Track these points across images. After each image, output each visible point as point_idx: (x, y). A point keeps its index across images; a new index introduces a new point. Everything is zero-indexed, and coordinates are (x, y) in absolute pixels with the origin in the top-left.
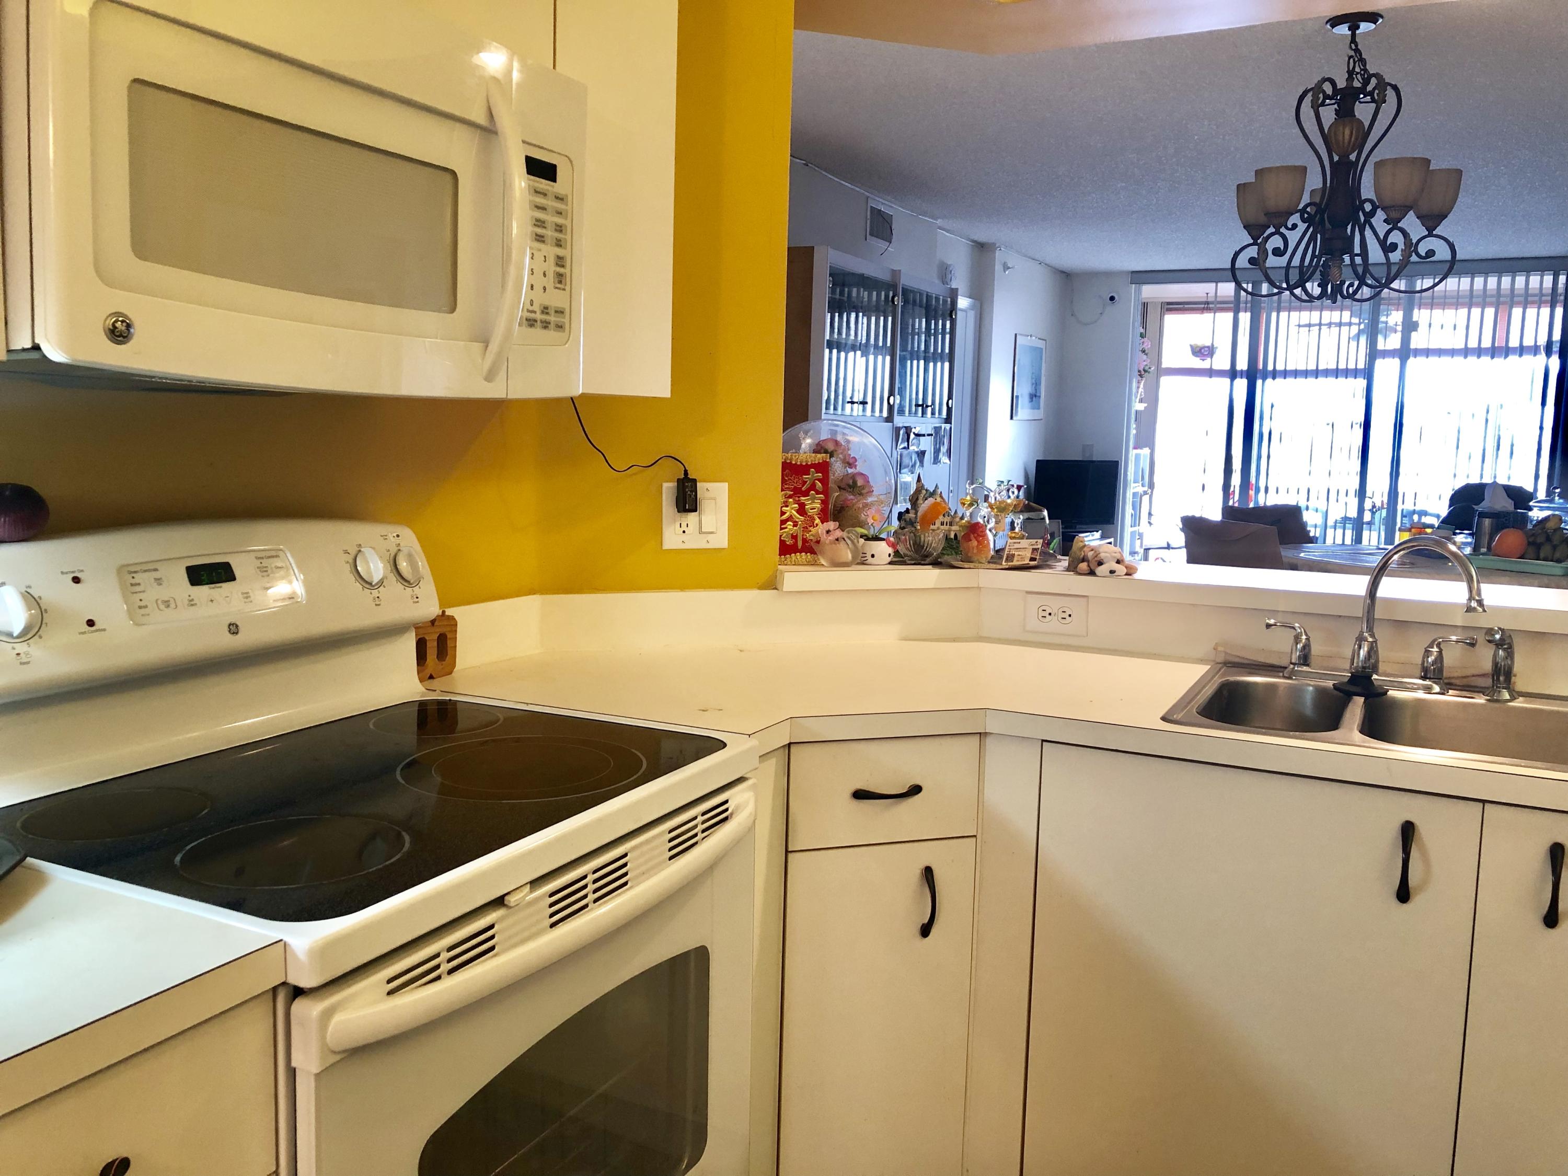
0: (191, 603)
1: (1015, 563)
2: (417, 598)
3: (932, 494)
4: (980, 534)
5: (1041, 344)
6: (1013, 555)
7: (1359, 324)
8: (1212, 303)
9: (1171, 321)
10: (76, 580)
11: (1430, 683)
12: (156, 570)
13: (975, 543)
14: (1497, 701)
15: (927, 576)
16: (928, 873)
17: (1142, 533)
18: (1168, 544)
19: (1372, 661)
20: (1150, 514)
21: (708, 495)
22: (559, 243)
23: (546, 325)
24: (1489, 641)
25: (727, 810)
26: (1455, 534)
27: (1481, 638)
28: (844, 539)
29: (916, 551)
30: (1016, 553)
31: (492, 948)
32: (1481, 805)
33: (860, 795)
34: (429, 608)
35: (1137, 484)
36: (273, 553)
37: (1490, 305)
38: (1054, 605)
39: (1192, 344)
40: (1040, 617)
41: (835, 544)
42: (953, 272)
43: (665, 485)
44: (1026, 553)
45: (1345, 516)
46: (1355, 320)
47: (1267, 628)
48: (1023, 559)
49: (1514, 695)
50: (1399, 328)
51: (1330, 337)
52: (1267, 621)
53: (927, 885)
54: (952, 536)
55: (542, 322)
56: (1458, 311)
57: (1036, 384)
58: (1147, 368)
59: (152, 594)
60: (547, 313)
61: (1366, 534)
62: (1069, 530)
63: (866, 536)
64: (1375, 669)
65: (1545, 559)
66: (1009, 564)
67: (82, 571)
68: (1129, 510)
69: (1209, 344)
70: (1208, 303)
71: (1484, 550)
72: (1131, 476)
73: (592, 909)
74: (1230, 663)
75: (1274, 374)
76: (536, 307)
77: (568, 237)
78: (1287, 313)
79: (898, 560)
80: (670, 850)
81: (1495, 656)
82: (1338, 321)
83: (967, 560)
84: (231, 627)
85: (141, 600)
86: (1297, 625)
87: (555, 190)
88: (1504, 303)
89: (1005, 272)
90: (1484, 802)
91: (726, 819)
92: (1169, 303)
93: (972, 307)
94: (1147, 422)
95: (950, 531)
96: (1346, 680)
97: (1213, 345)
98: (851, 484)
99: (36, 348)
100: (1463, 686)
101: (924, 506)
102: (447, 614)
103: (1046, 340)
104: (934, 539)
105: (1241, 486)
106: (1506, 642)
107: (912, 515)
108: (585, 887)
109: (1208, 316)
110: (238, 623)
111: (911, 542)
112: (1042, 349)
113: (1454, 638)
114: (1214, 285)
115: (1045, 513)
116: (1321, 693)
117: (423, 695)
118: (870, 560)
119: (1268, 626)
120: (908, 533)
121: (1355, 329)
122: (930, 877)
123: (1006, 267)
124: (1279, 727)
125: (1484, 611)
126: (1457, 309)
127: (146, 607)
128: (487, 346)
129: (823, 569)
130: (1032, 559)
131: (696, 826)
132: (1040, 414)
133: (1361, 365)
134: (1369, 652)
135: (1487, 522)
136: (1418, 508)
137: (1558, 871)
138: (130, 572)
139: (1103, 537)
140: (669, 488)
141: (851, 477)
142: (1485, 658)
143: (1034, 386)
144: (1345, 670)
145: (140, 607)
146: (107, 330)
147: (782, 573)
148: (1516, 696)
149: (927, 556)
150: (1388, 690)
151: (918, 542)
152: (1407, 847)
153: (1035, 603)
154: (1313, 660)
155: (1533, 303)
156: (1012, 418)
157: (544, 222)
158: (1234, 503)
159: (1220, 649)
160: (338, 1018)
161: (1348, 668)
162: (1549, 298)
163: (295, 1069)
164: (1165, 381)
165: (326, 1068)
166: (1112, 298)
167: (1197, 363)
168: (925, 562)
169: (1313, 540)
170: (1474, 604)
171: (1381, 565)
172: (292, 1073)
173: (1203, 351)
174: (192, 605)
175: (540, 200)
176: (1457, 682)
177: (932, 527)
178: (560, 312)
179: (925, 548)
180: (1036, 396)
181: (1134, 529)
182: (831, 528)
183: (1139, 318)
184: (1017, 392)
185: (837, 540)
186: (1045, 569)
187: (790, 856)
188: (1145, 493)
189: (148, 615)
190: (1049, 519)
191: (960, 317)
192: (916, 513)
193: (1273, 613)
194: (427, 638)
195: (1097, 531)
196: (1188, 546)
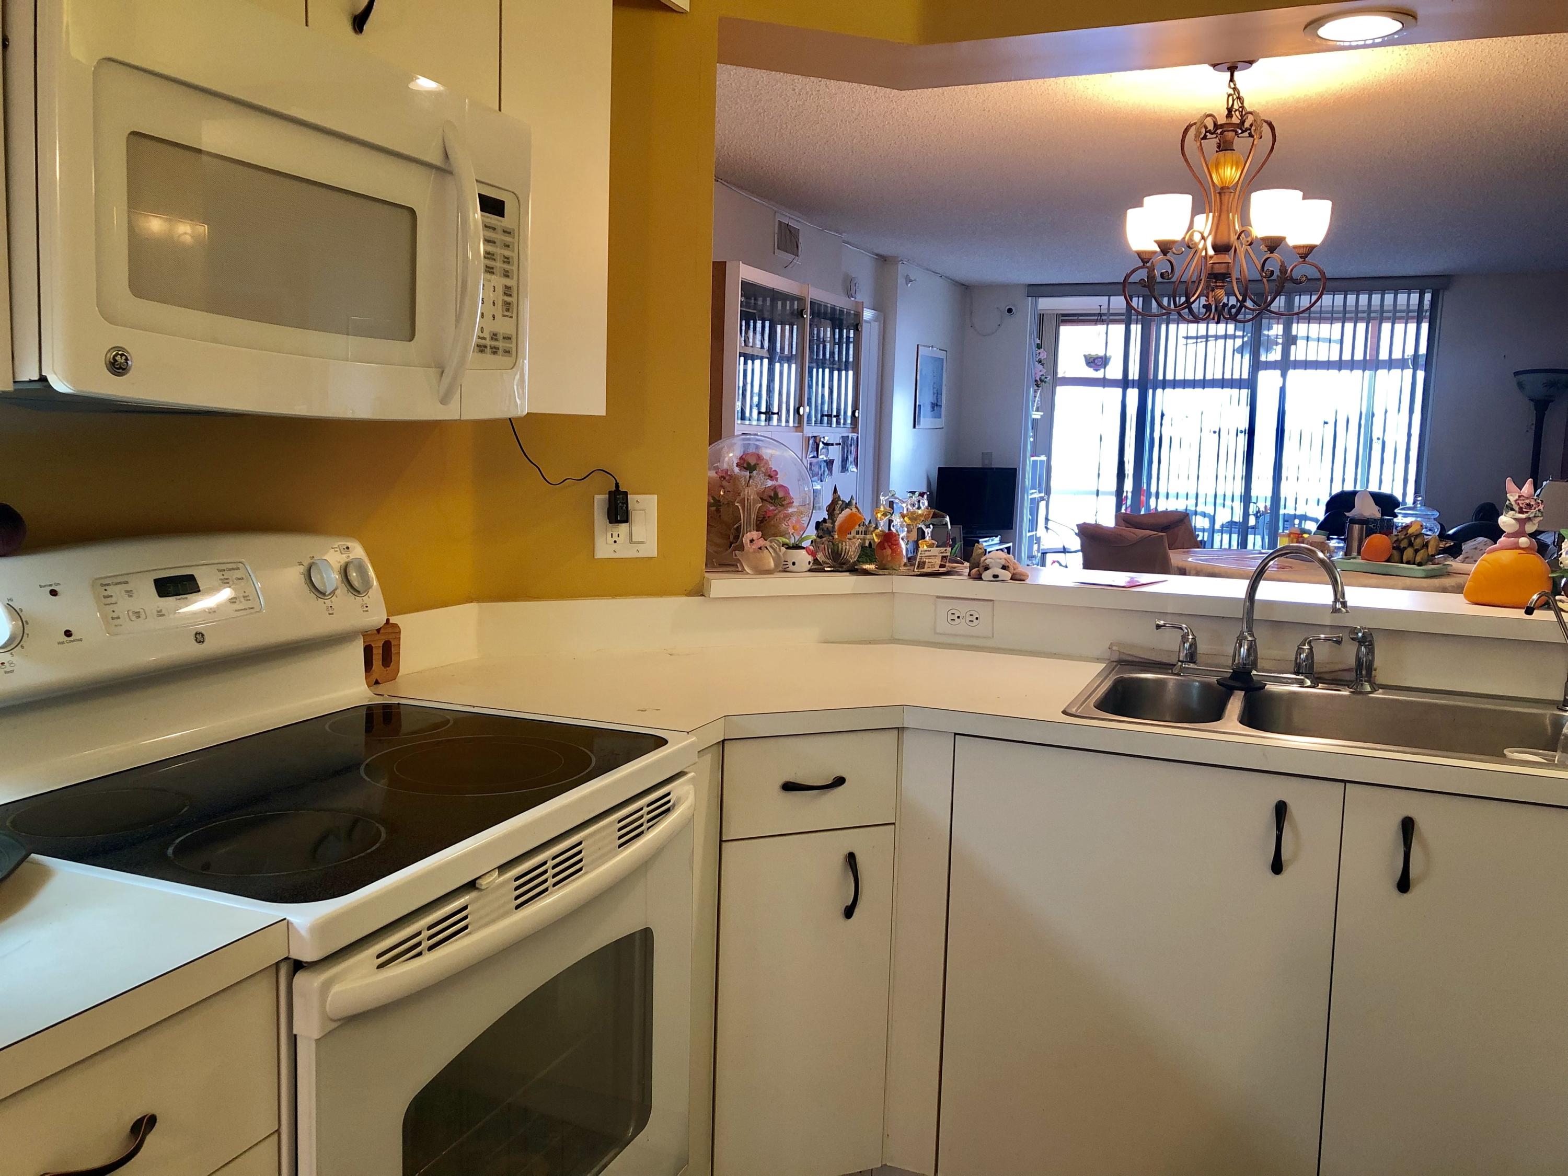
0: (160, 614)
1: (926, 570)
2: (367, 607)
3: (848, 505)
4: (894, 543)
5: (942, 355)
6: (924, 563)
7: (1243, 337)
8: (1105, 315)
9: (1067, 333)
10: (54, 593)
11: (1302, 677)
12: (126, 583)
13: (889, 551)
14: (1361, 693)
15: (845, 582)
16: (851, 858)
17: (1040, 537)
18: (1064, 547)
19: (1252, 658)
20: (1047, 519)
21: (637, 506)
22: (506, 275)
23: (495, 351)
24: (1353, 639)
25: (669, 801)
26: (1329, 539)
27: (1346, 638)
28: (766, 548)
29: (834, 560)
30: (927, 561)
31: (466, 927)
32: (1343, 784)
33: (789, 787)
34: (377, 616)
35: (1034, 491)
36: (234, 566)
37: (1362, 319)
38: (963, 608)
39: (1087, 354)
40: (949, 620)
41: (759, 553)
42: (857, 285)
43: (597, 497)
44: (936, 560)
45: (1232, 520)
46: (1239, 333)
47: (1157, 629)
48: (933, 566)
49: (1375, 687)
50: (1280, 341)
51: (1216, 347)
52: (1157, 622)
53: (850, 870)
54: (867, 544)
55: (491, 348)
56: (1333, 325)
57: (938, 394)
58: (1043, 378)
59: (124, 605)
60: (496, 340)
61: (1251, 538)
62: (969, 536)
63: (787, 544)
64: (1254, 665)
65: (1408, 563)
66: (920, 570)
67: (59, 584)
68: (1027, 516)
69: (1102, 354)
70: (1100, 315)
71: (1355, 554)
72: (1028, 482)
73: (551, 893)
74: (1123, 661)
75: (1165, 384)
76: (486, 334)
77: (515, 268)
78: (1176, 325)
79: (817, 567)
80: (620, 838)
81: (1358, 650)
82: (1223, 333)
83: (884, 568)
84: (197, 636)
85: (113, 611)
86: (1184, 626)
87: (503, 224)
88: (1374, 319)
89: (907, 285)
90: (1345, 782)
91: (668, 810)
92: (1064, 315)
93: (876, 319)
94: (1044, 430)
95: (864, 540)
96: (1229, 675)
97: (1105, 355)
98: (773, 495)
99: (43, 379)
100: (1333, 680)
101: (841, 517)
102: (391, 622)
103: (946, 351)
104: (851, 548)
105: (1132, 492)
106: (1368, 640)
107: (829, 525)
108: (545, 872)
109: (1101, 328)
110: (204, 633)
111: (830, 551)
112: (943, 359)
113: (1322, 636)
114: (1107, 298)
115: (948, 519)
116: (1206, 687)
117: (371, 700)
118: (791, 568)
119: (1158, 627)
120: (827, 542)
121: (1239, 342)
122: (853, 862)
123: (909, 280)
124: (1169, 720)
125: (1347, 612)
126: (1331, 323)
127: (118, 618)
128: (443, 372)
129: (748, 576)
130: (942, 566)
131: (642, 817)
132: (940, 422)
133: (1245, 376)
134: (1248, 650)
135: (1356, 527)
136: (1298, 513)
137: (1409, 843)
138: (102, 585)
139: (1002, 542)
140: (600, 500)
141: (772, 490)
142: (1349, 654)
143: (935, 395)
144: (1227, 666)
145: (113, 618)
146: (108, 363)
147: (709, 581)
148: (1376, 688)
149: (844, 564)
150: (1266, 685)
151: (836, 551)
152: (1280, 823)
153: (944, 607)
154: (1199, 659)
155: (1401, 318)
156: (914, 427)
157: (493, 255)
158: (1126, 509)
159: (1114, 648)
160: (336, 989)
161: (1231, 665)
162: (1416, 314)
163: (295, 1036)
164: (1060, 391)
165: (326, 1035)
166: (1010, 311)
167: (1090, 373)
168: (843, 570)
169: (1202, 544)
170: (1339, 606)
171: (1259, 570)
172: (293, 1040)
173: (1096, 361)
174: (161, 616)
175: (491, 235)
176: (1327, 676)
177: (849, 536)
178: (508, 338)
179: (843, 555)
180: (937, 405)
181: (1031, 534)
182: (755, 538)
183: (1035, 329)
184: (919, 402)
185: (760, 548)
186: (954, 575)
187: (724, 844)
188: (1042, 499)
189: (121, 625)
190: (951, 524)
191: (865, 329)
192: (833, 522)
193: (1163, 614)
194: (373, 646)
195: (996, 536)
196: (1083, 549)
